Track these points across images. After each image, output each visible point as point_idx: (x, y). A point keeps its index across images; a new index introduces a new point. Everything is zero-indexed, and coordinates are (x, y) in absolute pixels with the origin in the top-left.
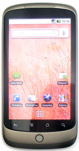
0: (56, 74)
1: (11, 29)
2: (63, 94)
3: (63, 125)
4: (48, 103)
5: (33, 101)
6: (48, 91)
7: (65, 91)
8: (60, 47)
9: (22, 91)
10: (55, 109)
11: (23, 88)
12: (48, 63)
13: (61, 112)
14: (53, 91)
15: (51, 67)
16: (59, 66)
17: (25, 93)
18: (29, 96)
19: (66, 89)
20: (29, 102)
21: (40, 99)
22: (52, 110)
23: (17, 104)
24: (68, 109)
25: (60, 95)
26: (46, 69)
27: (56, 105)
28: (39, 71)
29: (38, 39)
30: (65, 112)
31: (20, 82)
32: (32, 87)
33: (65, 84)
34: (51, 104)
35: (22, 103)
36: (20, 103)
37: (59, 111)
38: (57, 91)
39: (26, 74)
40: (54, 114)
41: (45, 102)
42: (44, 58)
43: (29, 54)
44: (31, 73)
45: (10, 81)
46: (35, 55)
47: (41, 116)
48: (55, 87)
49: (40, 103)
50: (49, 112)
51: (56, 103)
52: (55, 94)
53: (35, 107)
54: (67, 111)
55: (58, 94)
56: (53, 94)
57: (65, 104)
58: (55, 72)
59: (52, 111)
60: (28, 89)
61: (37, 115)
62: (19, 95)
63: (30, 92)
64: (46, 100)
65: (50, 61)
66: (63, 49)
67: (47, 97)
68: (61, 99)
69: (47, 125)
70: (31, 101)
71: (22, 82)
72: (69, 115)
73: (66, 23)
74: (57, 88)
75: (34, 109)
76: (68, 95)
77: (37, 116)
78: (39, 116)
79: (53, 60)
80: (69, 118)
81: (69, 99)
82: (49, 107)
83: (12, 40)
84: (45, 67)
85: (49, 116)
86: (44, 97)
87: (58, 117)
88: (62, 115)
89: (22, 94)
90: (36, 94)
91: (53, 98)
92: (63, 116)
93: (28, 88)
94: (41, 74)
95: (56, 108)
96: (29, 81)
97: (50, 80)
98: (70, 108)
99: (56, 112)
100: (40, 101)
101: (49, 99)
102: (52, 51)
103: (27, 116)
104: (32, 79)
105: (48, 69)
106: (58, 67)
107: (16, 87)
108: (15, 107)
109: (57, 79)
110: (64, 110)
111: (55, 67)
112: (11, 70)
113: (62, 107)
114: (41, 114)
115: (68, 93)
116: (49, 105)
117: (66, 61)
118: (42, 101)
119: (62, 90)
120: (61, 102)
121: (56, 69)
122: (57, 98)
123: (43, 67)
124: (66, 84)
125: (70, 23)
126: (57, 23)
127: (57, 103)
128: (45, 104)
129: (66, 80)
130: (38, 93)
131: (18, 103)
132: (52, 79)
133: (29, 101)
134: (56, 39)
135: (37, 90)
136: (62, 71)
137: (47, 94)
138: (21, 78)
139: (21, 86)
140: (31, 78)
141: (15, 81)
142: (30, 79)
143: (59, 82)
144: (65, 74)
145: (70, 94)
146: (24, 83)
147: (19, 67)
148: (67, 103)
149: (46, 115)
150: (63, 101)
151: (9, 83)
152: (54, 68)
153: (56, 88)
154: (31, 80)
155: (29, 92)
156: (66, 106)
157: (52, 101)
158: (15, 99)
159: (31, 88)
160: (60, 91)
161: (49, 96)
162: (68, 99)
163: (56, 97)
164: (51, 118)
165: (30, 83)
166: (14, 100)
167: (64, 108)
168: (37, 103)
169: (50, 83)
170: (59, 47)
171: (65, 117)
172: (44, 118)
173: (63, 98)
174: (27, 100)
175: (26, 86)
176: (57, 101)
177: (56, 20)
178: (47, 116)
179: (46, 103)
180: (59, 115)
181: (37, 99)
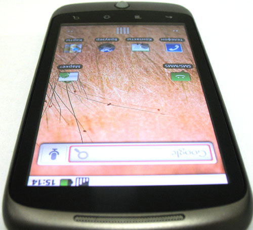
4: (104, 43)
5: (137, 44)
6: (104, 56)
7: (66, 57)
13: (79, 33)
14: (94, 57)
15: (95, 90)
16: (75, 92)
17: (157, 54)
18: (147, 50)
19: (63, 59)
21: (122, 46)
28: (125, 83)
30: (71, 33)
36: (165, 42)
37: (83, 34)
38: (84, 57)
40: (93, 31)
42: (112, 104)
45: (194, 69)
48: (90, 61)
49: (121, 42)
51: (88, 42)
52: (89, 52)
54: (67, 34)
55: (84, 52)
62: (169, 51)
65: (97, 99)
66: (62, 120)
67: (106, 49)
74: (84, 60)
76: (61, 52)
77: (128, 28)
79: (89, 101)
81: (61, 47)
84: (111, 89)
86: (113, 49)
87: (85, 28)
89: (163, 52)
91: (94, 48)
105: (102, 86)
106: (77, 90)
110: (73, 35)
111: (86, 90)
113: (75, 38)
116: (102, 40)
123: (115, 89)
124: (62, 65)
128: (111, 41)
129: (63, 71)
132: (95, 72)
133: (147, 44)
135: (129, 57)
136: (69, 84)
139: (166, 62)
143: (78, 68)
144: (61, 79)
149: (109, 30)
155: (148, 55)
160: (78, 57)
162: (63, 47)
163: (89, 49)
166: (179, 45)
167: (73, 37)
168: (129, 42)
169: (100, 66)
173: (73, 48)
174: (150, 45)
176: (86, 44)
179: (110, 43)
180: (83, 30)
181: (128, 46)
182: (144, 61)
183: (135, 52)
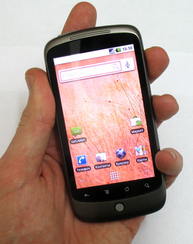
0: (127, 121)
1: (59, 72)
2: (140, 145)
3: (147, 185)
4: (123, 160)
5: (103, 161)
6: (120, 144)
7: (142, 141)
8: (126, 85)
9: (88, 150)
10: (132, 166)
11: (87, 145)
12: (114, 108)
13: (141, 169)
14: (126, 143)
15: (119, 112)
16: (129, 109)
17: (91, 151)
18: (97, 155)
19: (143, 138)
20: (99, 163)
21: (112, 157)
22: (129, 168)
23: (83, 168)
24: (149, 164)
25: (136, 148)
26: (113, 116)
27: (133, 161)
28: (105, 121)
29: (95, 79)
30: (146, 168)
31: (82, 138)
32: (99, 142)
33: (140, 132)
34: (127, 161)
35: (90, 165)
36: (87, 165)
37: (139, 168)
38: (132, 142)
39: (88, 127)
40: (133, 173)
41: (118, 160)
42: (108, 102)
43: (87, 101)
44: (95, 125)
45: (69, 139)
46: (95, 101)
47: (117, 178)
48: (128, 138)
49: (113, 161)
50: (126, 171)
51: (133, 159)
52: (130, 148)
53: (108, 168)
54: (148, 166)
55: (133, 147)
56: (128, 148)
57: (144, 159)
58: (124, 118)
59: (130, 170)
60: (94, 147)
61: (111, 177)
62: (84, 156)
63: (98, 150)
64: (119, 156)
65: (117, 105)
66: (130, 87)
67: (121, 152)
68: (138, 152)
69: (127, 189)
70: (100, 161)
71: (84, 138)
72: (152, 171)
73: (128, 50)
75: (107, 170)
76: (146, 146)
77: (112, 179)
78: (114, 179)
79: (120, 103)
80: (152, 175)
81: (148, 151)
82: (125, 164)
83: (62, 85)
84: (111, 114)
85: (127, 176)
86: (117, 153)
87: (139, 175)
88: (143, 172)
89: (88, 154)
90: (105, 150)
91: (128, 152)
92: (145, 173)
93: (94, 145)
94: (107, 124)
95: (134, 165)
96: (93, 136)
97: (121, 129)
98: (152, 162)
99: (135, 170)
100: (112, 160)
101: (123, 155)
102: (117, 91)
103: (99, 181)
104: (97, 133)
105: (116, 116)
106: (128, 111)
107: (79, 145)
108: (82, 172)
109: (129, 127)
110: (144, 166)
111: (124, 111)
112: (68, 125)
113: (142, 163)
114: (116, 175)
115: (146, 143)
116: (125, 163)
117: (136, 102)
118: (114, 159)
119: (137, 141)
120: (139, 156)
121: (125, 115)
122: (134, 152)
123: (109, 115)
124: (142, 132)
125: (133, 49)
126: (116, 53)
127: (135, 158)
128: (120, 162)
129: (141, 127)
130: (107, 149)
131: (85, 166)
132: (123, 128)
133: (98, 161)
134: (119, 75)
135: (106, 146)
136: (134, 116)
137: (120, 148)
138: (83, 134)
139: (85, 144)
140: (96, 131)
141: (75, 138)
142: (94, 133)
143: (133, 130)
144: (139, 119)
145: (149, 144)
146: (88, 140)
147: (78, 119)
148: (146, 156)
149: (123, 175)
150: (141, 154)
151: (69, 142)
152: (122, 113)
153: (130, 139)
154: (96, 135)
155: (96, 150)
156: (146, 160)
157: (128, 157)
158: (80, 162)
159: (97, 144)
160: (135, 142)
161: (122, 150)
163: (131, 150)
164: (130, 178)
165: (96, 138)
166: (79, 164)
167: (144, 164)
168: (109, 162)
169: (120, 134)
170: (124, 85)
171: (148, 174)
172: (121, 180)
173: (141, 151)
174: (96, 161)
175: (91, 142)
176: (133, 156)
177: (115, 48)
178: (124, 177)
179: (120, 160)
180: (140, 173)
181: (108, 157)
182: (97, 142)
183: (104, 152)
